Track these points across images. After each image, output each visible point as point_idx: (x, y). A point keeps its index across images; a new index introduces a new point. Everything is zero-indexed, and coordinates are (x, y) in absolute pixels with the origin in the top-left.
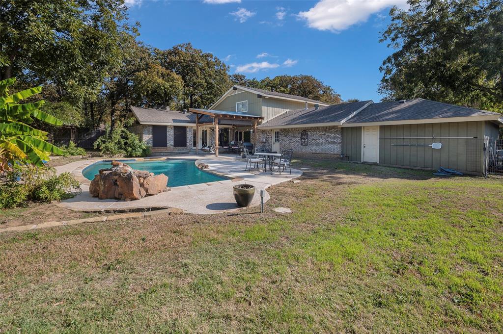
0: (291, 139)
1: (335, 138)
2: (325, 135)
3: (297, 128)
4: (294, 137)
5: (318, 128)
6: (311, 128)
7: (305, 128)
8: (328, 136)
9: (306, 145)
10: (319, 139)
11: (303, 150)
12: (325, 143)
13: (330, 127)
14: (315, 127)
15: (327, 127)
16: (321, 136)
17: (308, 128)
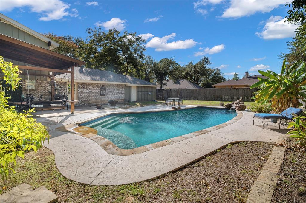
0: (91, 92)
1: (122, 91)
2: (116, 89)
3: (97, 83)
4: (94, 89)
5: (112, 85)
6: (108, 84)
7: (104, 84)
8: (118, 90)
9: (104, 95)
10: (113, 91)
11: (102, 99)
12: (117, 94)
13: (119, 85)
14: (111, 84)
15: (117, 85)
16: (114, 90)
17: (105, 84)
